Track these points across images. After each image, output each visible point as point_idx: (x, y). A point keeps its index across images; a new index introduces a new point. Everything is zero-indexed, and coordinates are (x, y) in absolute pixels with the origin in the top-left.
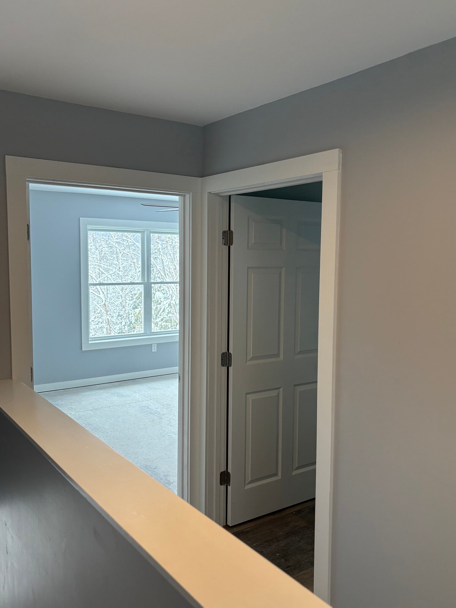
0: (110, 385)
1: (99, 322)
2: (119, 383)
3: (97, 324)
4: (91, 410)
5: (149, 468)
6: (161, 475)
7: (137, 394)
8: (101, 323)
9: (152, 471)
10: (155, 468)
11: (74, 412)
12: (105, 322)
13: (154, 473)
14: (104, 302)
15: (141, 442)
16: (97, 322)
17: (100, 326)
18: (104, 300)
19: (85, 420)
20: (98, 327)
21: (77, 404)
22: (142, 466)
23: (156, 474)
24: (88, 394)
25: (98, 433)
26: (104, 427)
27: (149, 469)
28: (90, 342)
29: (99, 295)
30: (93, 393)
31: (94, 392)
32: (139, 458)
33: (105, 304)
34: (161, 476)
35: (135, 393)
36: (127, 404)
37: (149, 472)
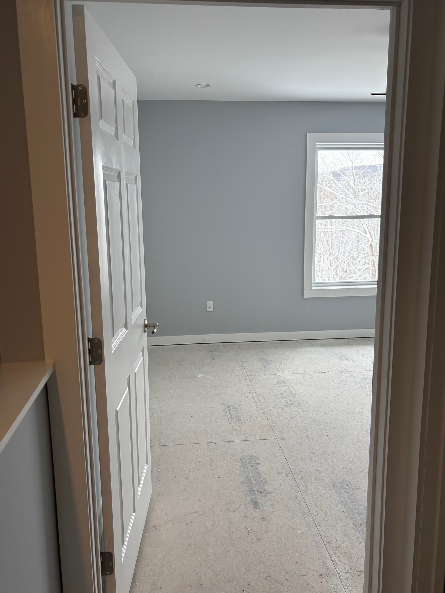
0: (336, 342)
1: (365, 263)
2: (347, 340)
3: (364, 265)
4: (301, 374)
5: (346, 486)
6: (361, 505)
7: (366, 359)
8: (368, 264)
9: (349, 493)
10: (355, 490)
11: (280, 373)
12: (371, 263)
13: (352, 497)
14: (370, 242)
15: (348, 436)
16: (363, 263)
17: (366, 267)
18: (370, 240)
19: (289, 387)
20: (364, 268)
21: (288, 362)
22: (337, 479)
23: (354, 501)
24: (305, 351)
25: (296, 410)
26: (308, 402)
27: (345, 488)
28: (313, 288)
29: (365, 235)
30: (311, 350)
31: (313, 349)
32: (338, 464)
33: (371, 245)
34: (360, 507)
35: (362, 358)
36: (347, 372)
37: (344, 493)
